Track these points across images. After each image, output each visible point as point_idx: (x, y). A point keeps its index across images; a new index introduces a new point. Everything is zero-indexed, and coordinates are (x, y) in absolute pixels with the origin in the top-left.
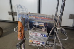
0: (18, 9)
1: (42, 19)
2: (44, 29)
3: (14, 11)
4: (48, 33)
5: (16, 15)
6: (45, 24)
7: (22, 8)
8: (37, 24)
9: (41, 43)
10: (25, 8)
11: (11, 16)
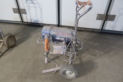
0: (28, 4)
1: (63, 35)
2: (64, 43)
3: (22, 7)
4: (67, 45)
5: (25, 13)
6: (65, 38)
7: (33, 3)
8: (58, 38)
9: (62, 53)
10: (38, 3)
11: (17, 15)
